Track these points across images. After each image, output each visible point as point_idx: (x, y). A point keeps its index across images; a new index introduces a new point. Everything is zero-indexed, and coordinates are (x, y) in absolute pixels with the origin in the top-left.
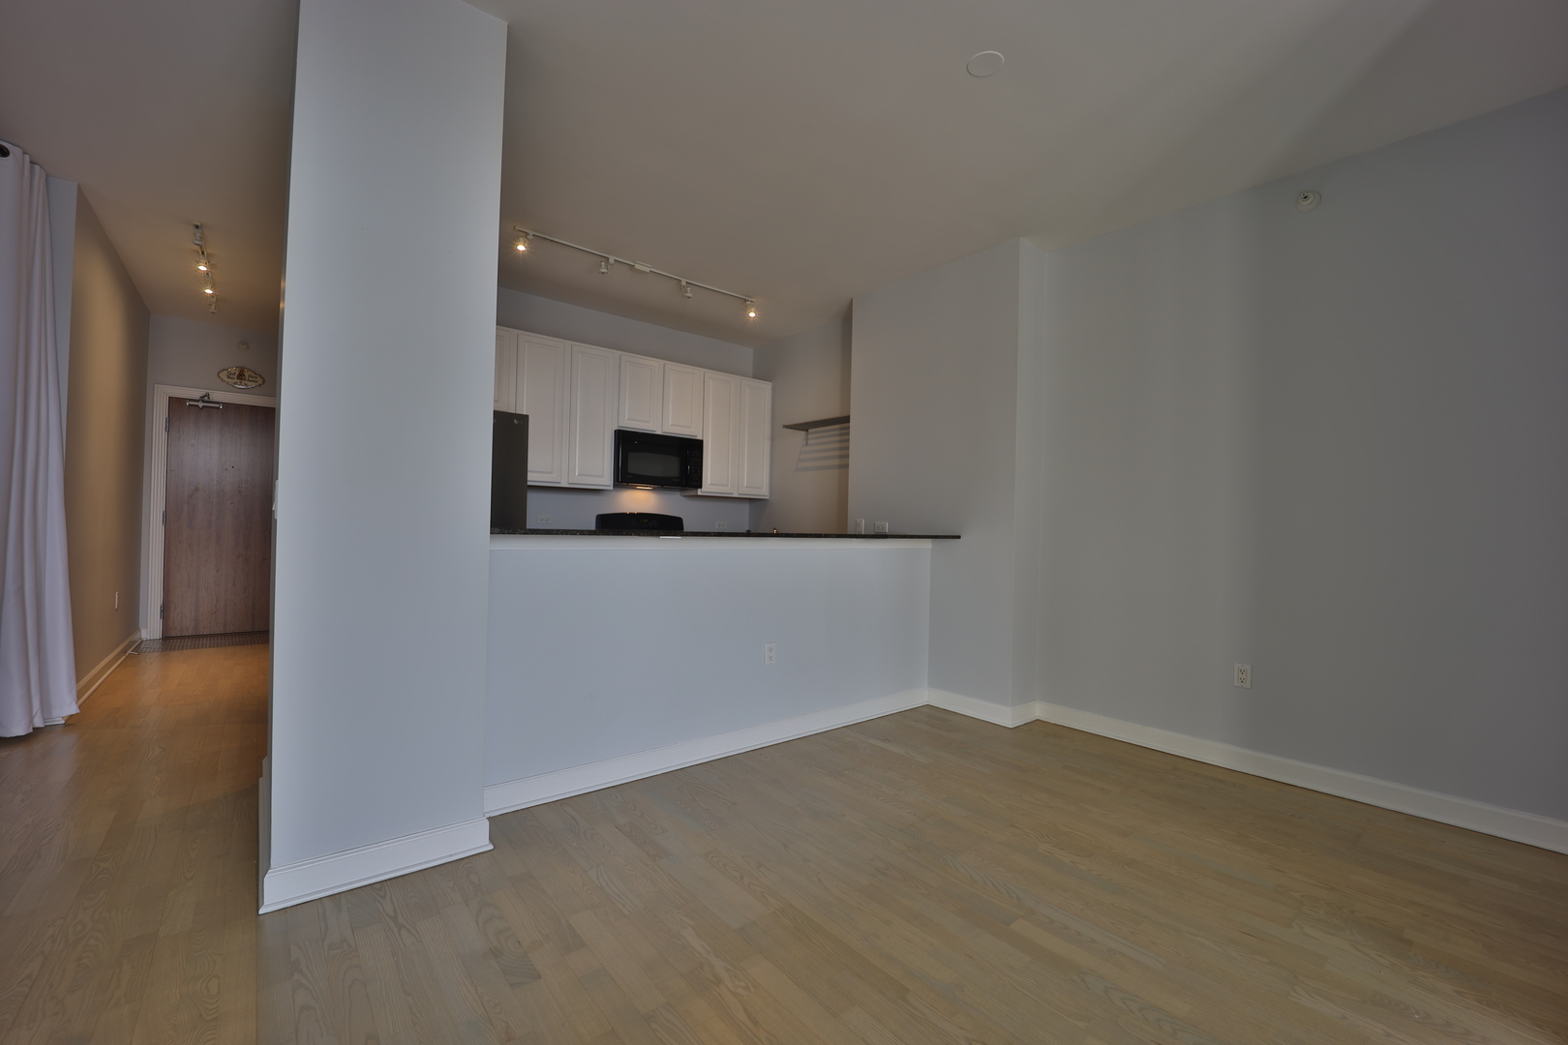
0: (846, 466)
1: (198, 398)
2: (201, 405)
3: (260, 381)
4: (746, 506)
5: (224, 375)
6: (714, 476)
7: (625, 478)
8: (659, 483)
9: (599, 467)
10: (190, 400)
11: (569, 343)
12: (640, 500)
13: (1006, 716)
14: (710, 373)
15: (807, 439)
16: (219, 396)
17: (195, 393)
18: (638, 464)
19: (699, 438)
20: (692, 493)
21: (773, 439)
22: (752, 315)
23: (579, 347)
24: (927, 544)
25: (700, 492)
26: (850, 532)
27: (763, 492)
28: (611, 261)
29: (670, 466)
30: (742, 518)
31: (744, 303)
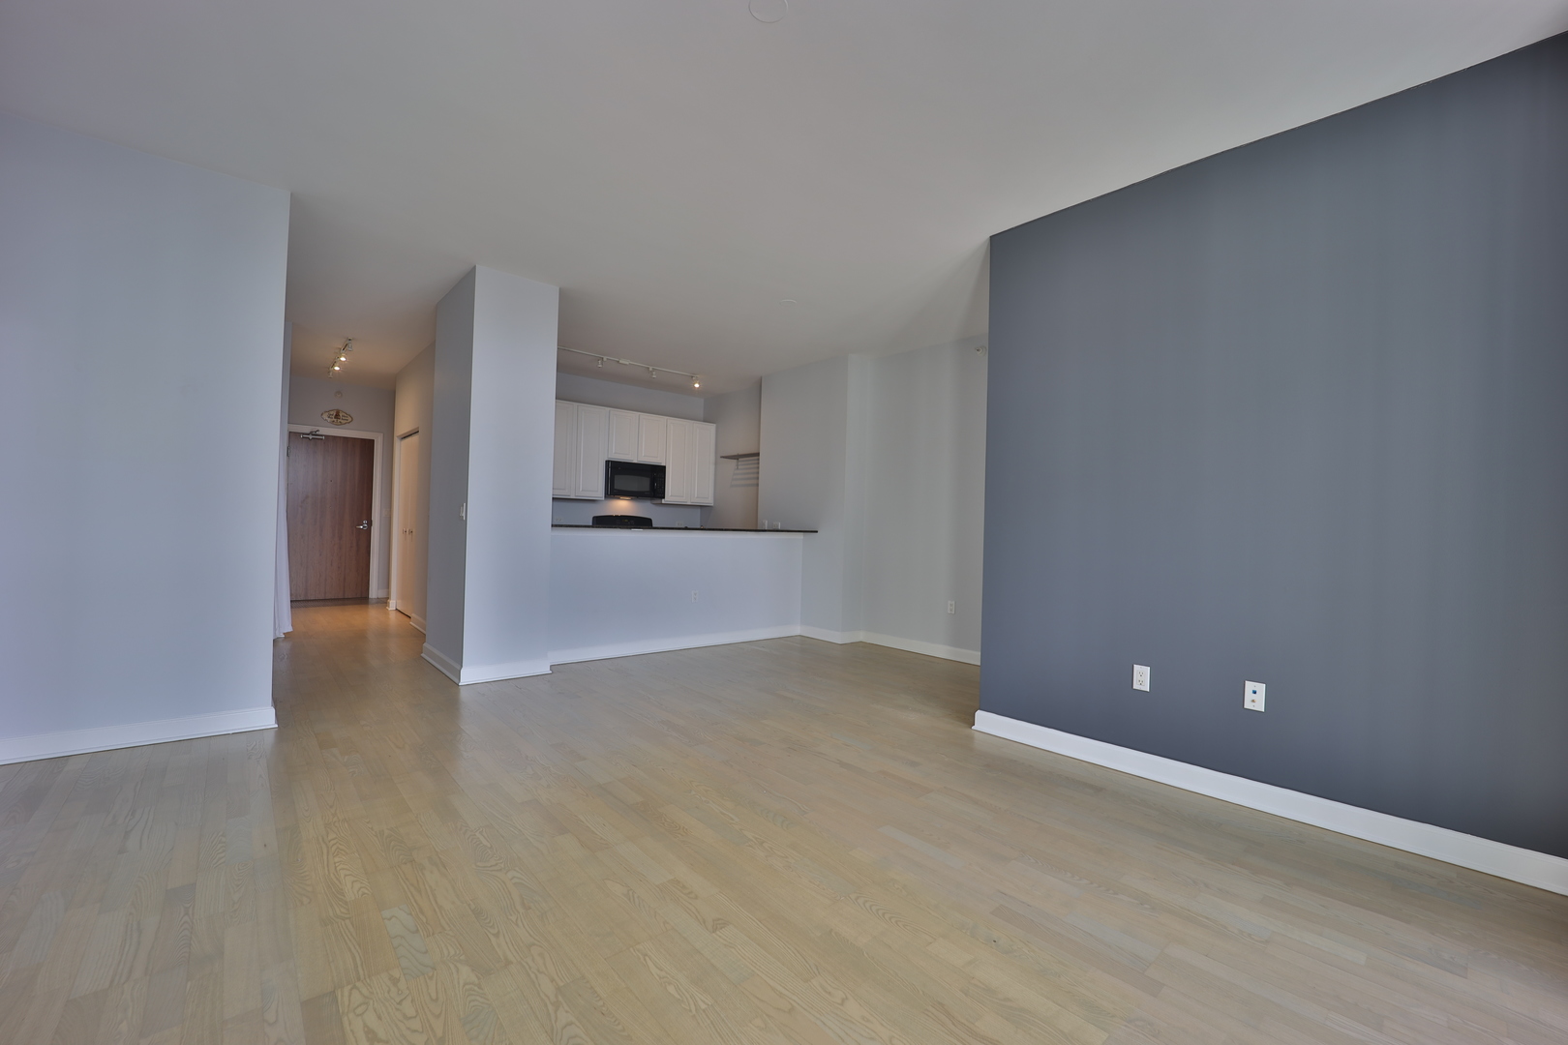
0: (758, 485)
1: (308, 432)
2: (311, 437)
3: (350, 419)
4: (699, 510)
5: (325, 416)
6: (673, 491)
7: (612, 492)
8: (634, 495)
9: (596, 485)
10: (304, 434)
11: (576, 404)
12: (623, 506)
13: (838, 637)
14: (672, 421)
15: (737, 465)
16: (326, 431)
17: (306, 429)
18: (621, 482)
19: (663, 464)
20: (658, 501)
21: (716, 463)
22: (697, 385)
23: (583, 406)
24: (800, 536)
25: (663, 501)
26: (759, 528)
27: (709, 501)
28: (605, 359)
29: (644, 484)
30: (695, 518)
31: (692, 378)
